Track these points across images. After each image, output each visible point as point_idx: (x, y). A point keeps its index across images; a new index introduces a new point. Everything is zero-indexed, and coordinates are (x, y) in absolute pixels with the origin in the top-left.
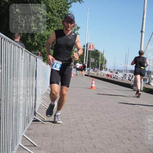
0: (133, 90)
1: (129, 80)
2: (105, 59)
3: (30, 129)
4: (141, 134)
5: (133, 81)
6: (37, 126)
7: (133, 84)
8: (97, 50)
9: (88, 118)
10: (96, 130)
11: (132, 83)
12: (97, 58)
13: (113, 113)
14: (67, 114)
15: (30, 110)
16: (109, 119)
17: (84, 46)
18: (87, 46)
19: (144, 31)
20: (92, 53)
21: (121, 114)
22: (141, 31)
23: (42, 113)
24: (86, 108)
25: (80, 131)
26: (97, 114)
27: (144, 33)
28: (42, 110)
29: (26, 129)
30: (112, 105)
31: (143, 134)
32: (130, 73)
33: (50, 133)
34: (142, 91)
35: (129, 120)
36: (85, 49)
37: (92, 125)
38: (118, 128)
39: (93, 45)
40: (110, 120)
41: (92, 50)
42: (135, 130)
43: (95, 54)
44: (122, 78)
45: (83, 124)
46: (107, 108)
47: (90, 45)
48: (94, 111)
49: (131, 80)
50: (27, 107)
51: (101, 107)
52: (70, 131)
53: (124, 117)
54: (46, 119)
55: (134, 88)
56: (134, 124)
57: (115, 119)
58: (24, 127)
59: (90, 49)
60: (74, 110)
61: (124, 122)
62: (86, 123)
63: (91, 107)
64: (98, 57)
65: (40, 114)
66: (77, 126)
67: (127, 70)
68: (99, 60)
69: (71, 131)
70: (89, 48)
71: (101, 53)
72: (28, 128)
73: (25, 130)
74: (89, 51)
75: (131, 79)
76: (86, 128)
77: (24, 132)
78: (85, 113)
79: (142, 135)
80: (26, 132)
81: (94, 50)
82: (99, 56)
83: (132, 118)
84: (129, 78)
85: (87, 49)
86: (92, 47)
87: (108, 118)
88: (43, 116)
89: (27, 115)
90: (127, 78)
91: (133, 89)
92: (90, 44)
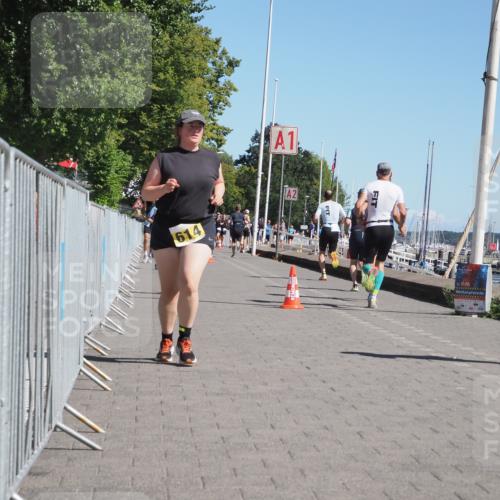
0: (453, 311)
1: (436, 271)
2: (340, 190)
3: (39, 471)
4: (485, 486)
5: (454, 276)
6: (69, 460)
7: (452, 287)
8: (307, 154)
9: (272, 427)
10: (302, 472)
11: (447, 283)
12: (309, 183)
13: (371, 403)
14: (187, 408)
15: (38, 397)
16: (358, 430)
17: (256, 138)
18: (267, 137)
19: (495, 74)
20: (287, 166)
21: (402, 409)
22: (485, 74)
23: (87, 406)
24: (266, 384)
25: (239, 477)
26: (308, 407)
27: (494, 85)
28: (88, 393)
29: (23, 472)
30: (369, 373)
31: (492, 485)
32: (442, 242)
33: (121, 487)
34: (489, 317)
35: (436, 432)
36: (259, 147)
37: (289, 452)
38: (390, 464)
39: (291, 133)
40: (359, 433)
41: (288, 151)
42: (461, 472)
43: (300, 167)
44: (410, 262)
45: (251, 450)
46: (348, 385)
47: (280, 134)
48: (297, 397)
49: (442, 273)
50: (27, 384)
51: (324, 382)
52: (199, 479)
53: (416, 419)
54: (101, 430)
55: (457, 302)
56: (458, 447)
57: (380, 429)
58: (13, 464)
59: (279, 147)
60: (218, 394)
61: (415, 441)
62: (266, 445)
63: (282, 380)
64: (311, 180)
65: (79, 411)
66: (230, 457)
67: (430, 230)
68: (318, 190)
69: (202, 478)
70: (278, 144)
71: (325, 163)
72: (32, 468)
73: (19, 476)
74: (277, 157)
75: (443, 267)
76: (265, 465)
77: (17, 484)
78: (258, 405)
79: (488, 492)
80: (23, 482)
81: (294, 152)
82: (318, 177)
83: (448, 424)
84: (435, 262)
85: (266, 151)
86: (287, 139)
87: (350, 425)
88: (92, 420)
89: (26, 415)
90: (430, 266)
91: (452, 306)
92: (278, 129)
